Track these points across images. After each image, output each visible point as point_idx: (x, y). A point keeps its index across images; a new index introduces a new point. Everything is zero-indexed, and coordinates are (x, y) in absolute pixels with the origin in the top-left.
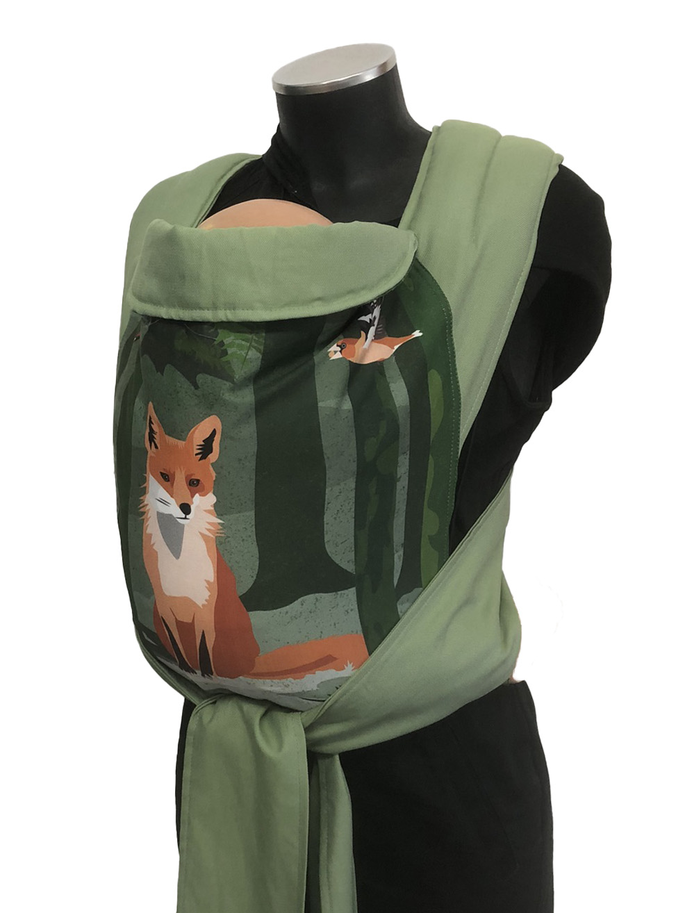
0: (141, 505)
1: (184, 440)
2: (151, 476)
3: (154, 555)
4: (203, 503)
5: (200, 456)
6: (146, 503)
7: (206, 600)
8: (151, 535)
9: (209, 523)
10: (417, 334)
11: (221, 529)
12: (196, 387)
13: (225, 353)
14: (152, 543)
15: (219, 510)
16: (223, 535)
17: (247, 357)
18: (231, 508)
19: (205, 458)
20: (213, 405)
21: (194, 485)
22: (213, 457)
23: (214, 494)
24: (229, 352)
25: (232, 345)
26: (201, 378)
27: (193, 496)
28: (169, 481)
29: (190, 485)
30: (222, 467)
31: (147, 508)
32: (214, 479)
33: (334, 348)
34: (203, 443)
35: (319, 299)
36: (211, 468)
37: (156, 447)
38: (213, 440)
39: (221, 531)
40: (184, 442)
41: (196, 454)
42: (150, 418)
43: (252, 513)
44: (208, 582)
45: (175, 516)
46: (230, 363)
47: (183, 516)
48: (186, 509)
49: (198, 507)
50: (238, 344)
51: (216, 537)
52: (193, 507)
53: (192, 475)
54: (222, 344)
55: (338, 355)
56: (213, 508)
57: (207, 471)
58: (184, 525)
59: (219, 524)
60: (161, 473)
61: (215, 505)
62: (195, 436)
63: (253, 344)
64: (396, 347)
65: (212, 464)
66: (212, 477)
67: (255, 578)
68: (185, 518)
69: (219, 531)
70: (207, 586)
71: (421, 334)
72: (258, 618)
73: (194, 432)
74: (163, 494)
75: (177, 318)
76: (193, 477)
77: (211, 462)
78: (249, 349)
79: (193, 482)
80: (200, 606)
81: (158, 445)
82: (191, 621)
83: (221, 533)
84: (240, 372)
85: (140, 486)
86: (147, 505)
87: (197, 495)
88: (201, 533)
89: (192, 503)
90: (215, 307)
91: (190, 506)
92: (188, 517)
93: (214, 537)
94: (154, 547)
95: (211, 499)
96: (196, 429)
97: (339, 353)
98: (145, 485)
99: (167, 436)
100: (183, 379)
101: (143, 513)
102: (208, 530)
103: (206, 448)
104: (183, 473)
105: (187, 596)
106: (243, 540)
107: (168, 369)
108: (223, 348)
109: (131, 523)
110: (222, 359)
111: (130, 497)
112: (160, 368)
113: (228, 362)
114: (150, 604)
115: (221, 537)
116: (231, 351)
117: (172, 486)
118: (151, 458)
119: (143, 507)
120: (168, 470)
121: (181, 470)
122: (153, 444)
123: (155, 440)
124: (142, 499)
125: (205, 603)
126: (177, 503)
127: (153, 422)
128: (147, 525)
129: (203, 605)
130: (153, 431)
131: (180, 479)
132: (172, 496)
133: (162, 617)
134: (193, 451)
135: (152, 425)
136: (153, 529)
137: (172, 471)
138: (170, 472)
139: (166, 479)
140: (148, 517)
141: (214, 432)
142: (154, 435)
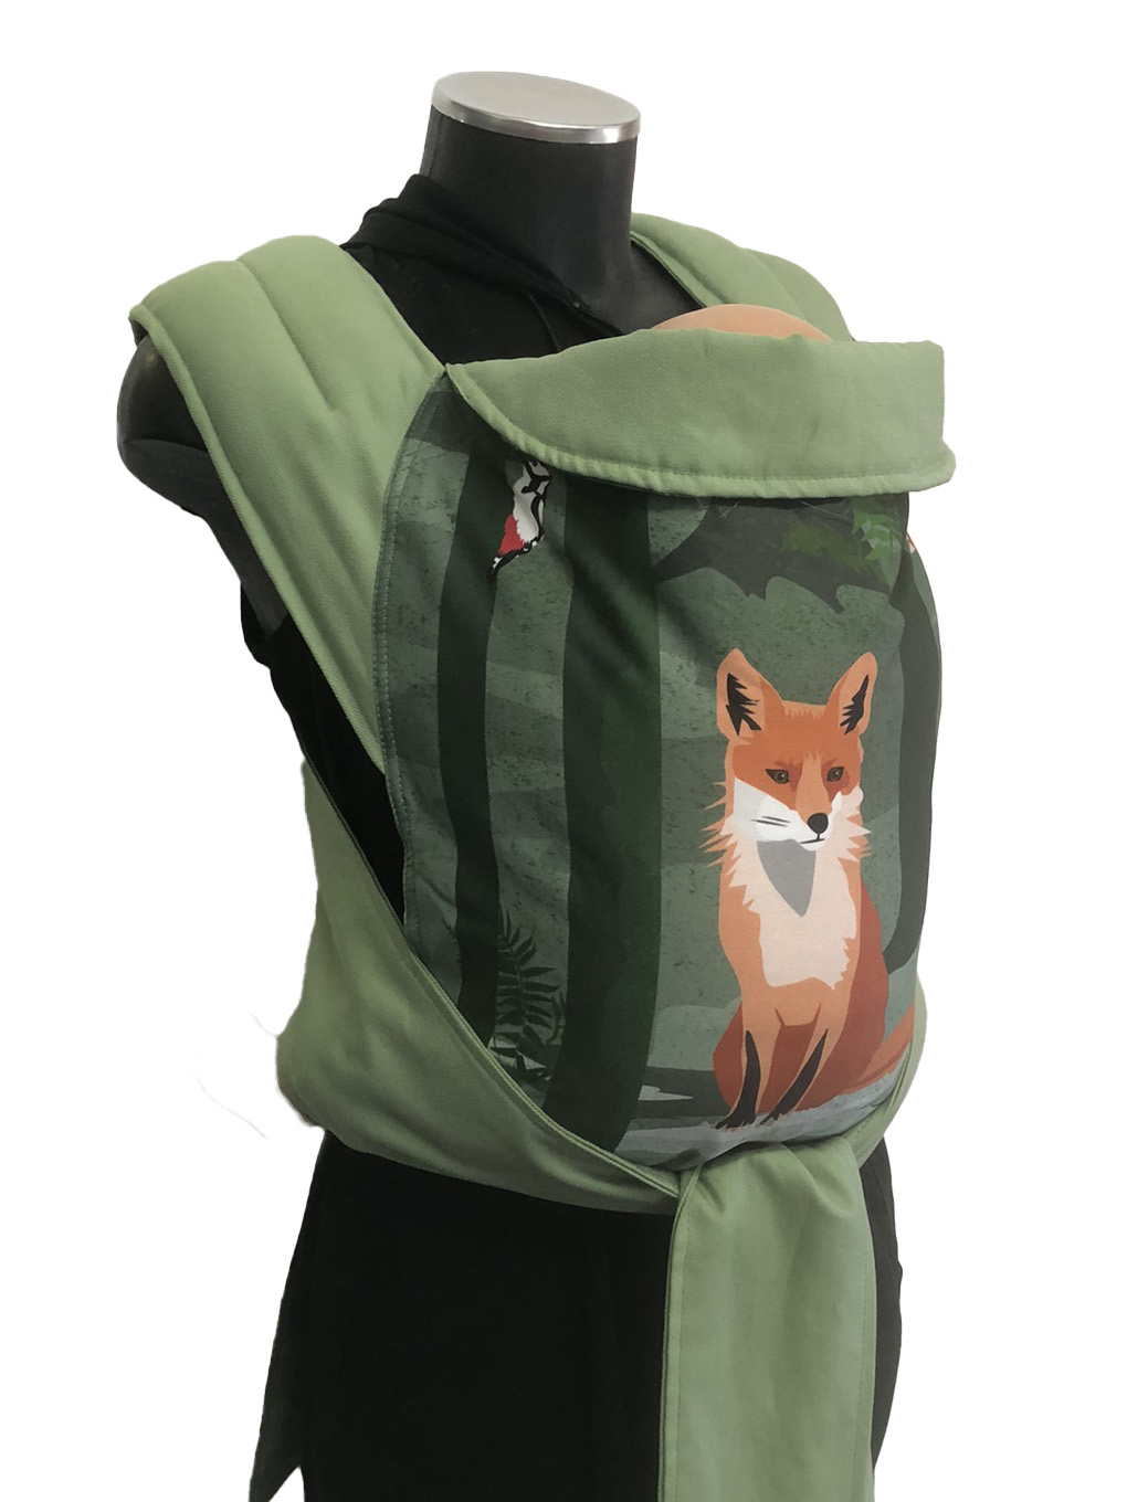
0: (709, 842)
2: (738, 782)
3: (753, 923)
4: (845, 806)
5: (847, 726)
6: (722, 833)
7: (843, 974)
8: (742, 890)
9: (853, 839)
12: (839, 609)
13: (868, 547)
14: (745, 902)
16: (869, 854)
17: (891, 551)
18: (877, 805)
19: (853, 729)
20: (866, 636)
21: (835, 778)
22: (863, 724)
23: (861, 786)
24: (873, 546)
25: (872, 534)
26: (845, 594)
27: (832, 798)
28: (788, 781)
29: (829, 779)
30: (870, 740)
31: (730, 842)
32: (861, 761)
34: (852, 703)
36: (859, 744)
37: (754, 726)
38: (864, 696)
41: (842, 725)
42: (732, 681)
44: (848, 941)
45: (799, 841)
46: (878, 564)
47: (814, 836)
48: (818, 823)
49: (837, 815)
50: (879, 531)
51: (861, 860)
52: (830, 818)
53: (831, 762)
54: (861, 533)
56: (858, 812)
57: (853, 753)
58: (813, 854)
59: (865, 836)
60: (767, 770)
61: (863, 806)
62: (842, 692)
65: (861, 737)
66: (859, 759)
68: (818, 840)
69: (864, 849)
70: (846, 947)
72: (894, 982)
73: (840, 687)
74: (771, 805)
75: (796, 495)
76: (835, 765)
77: (860, 733)
78: (891, 539)
79: (835, 776)
80: (833, 987)
81: (761, 722)
82: (810, 1020)
83: (866, 852)
84: (890, 577)
85: (704, 806)
86: (729, 836)
87: (839, 794)
88: (840, 859)
89: (831, 810)
90: (862, 471)
91: (827, 817)
92: (821, 836)
93: (858, 861)
94: (751, 909)
95: (857, 794)
96: (842, 683)
98: (720, 802)
99: (787, 705)
100: (811, 598)
101: (718, 855)
102: (851, 851)
103: (855, 711)
104: (819, 760)
105: (813, 976)
106: (889, 856)
107: (776, 585)
108: (863, 539)
109: (673, 883)
110: (868, 557)
111: (664, 833)
112: (755, 586)
113: (876, 562)
114: (721, 1018)
115: (868, 857)
116: (873, 543)
117: (794, 788)
118: (738, 749)
119: (716, 843)
120: (787, 762)
121: (814, 756)
122: (744, 724)
123: (750, 715)
124: (711, 831)
125: (841, 978)
126: (802, 817)
127: (744, 684)
128: (730, 871)
129: (837, 984)
130: (745, 700)
131: (812, 773)
132: (792, 808)
133: (748, 1033)
134: (837, 718)
135: (741, 690)
136: (747, 876)
137: (796, 763)
138: (791, 765)
139: (781, 778)
140: (735, 856)
141: (867, 678)
142: (747, 707)
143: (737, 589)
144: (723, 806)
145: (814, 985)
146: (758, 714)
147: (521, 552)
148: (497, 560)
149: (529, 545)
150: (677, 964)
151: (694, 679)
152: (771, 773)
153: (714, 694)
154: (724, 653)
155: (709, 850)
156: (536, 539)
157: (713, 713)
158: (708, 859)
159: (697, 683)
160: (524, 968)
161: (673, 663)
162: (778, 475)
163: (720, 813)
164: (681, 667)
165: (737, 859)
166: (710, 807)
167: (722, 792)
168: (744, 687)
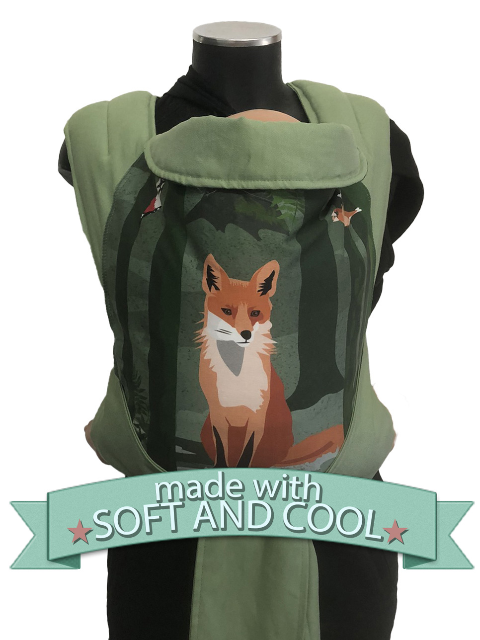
0: (197, 338)
1: (249, 280)
2: (210, 313)
3: (214, 376)
4: (261, 330)
5: (261, 292)
6: (203, 335)
7: (260, 406)
8: (209, 361)
9: (265, 344)
10: (358, 210)
11: (275, 348)
12: (259, 239)
13: (279, 213)
14: (210, 367)
15: (274, 333)
16: (276, 353)
17: (296, 216)
18: (282, 331)
19: (265, 294)
20: (273, 252)
21: (255, 315)
22: (271, 292)
23: (270, 321)
25: (283, 207)
26: (262, 233)
27: (253, 324)
28: (231, 314)
29: (252, 315)
30: (277, 300)
31: (205, 339)
32: (271, 309)
33: (334, 214)
34: (264, 282)
35: (339, 176)
36: (269, 301)
37: (217, 288)
38: (272, 280)
39: (275, 350)
40: (248, 283)
41: (258, 291)
42: (209, 267)
43: (296, 335)
44: (263, 391)
45: (236, 341)
47: (244, 341)
48: (246, 335)
49: (257, 332)
50: (289, 207)
51: (271, 355)
52: (253, 333)
53: (253, 308)
54: (276, 206)
55: (336, 220)
56: (269, 333)
57: (266, 304)
58: (244, 348)
59: (273, 344)
60: (222, 309)
61: (271, 330)
62: (258, 276)
63: (298, 206)
64: (350, 218)
65: (270, 298)
66: (269, 308)
67: (297, 384)
68: (246, 342)
69: (273, 350)
70: (262, 394)
71: (361, 210)
72: (297, 415)
73: (257, 274)
74: (223, 324)
75: (240, 188)
76: (255, 309)
77: (270, 296)
78: (296, 211)
80: (255, 412)
81: (220, 288)
82: (244, 425)
83: (274, 352)
84: (292, 228)
85: (195, 322)
86: (205, 336)
87: (257, 323)
88: (258, 353)
89: (253, 330)
90: (274, 178)
91: (250, 333)
92: (248, 341)
93: (269, 355)
94: (213, 370)
95: (268, 325)
96: (259, 272)
97: (336, 217)
98: (202, 321)
99: (231, 280)
100: (246, 234)
101: (200, 344)
102: (265, 350)
103: (267, 286)
104: (246, 306)
105: (243, 405)
106: (290, 355)
107: (230, 227)
108: (277, 210)
109: (182, 354)
110: (278, 218)
111: (180, 333)
112: (221, 227)
113: (283, 220)
114: (202, 418)
115: (275, 354)
116: (283, 212)
117: (234, 317)
118: (210, 298)
119: (199, 339)
120: (231, 306)
121: (244, 304)
122: (213, 287)
123: (216, 284)
124: (198, 333)
125: (259, 408)
126: (238, 332)
127: (214, 270)
128: (204, 352)
129: (257, 411)
130: (214, 277)
131: (243, 312)
132: (233, 326)
133: (214, 426)
134: (256, 288)
135: (212, 272)
136: (212, 355)
137: (235, 306)
138: (233, 307)
139: (228, 313)
140: (206, 346)
141: (273, 273)
142: (214, 279)
143: (214, 228)
144: (203, 323)
145: (244, 409)
146: (219, 282)
147: (152, 212)
148: (143, 215)
149: (156, 209)
150: (183, 391)
151: (195, 266)
152: (224, 310)
153: (202, 273)
154: (206, 255)
155: (197, 342)
156: (160, 207)
157: (201, 282)
158: (196, 346)
159: (196, 268)
160: (139, 389)
161: (189, 260)
162: (234, 179)
163: (202, 326)
164: (191, 261)
165: (208, 346)
166: (198, 323)
167: (202, 316)
168: (213, 271)
